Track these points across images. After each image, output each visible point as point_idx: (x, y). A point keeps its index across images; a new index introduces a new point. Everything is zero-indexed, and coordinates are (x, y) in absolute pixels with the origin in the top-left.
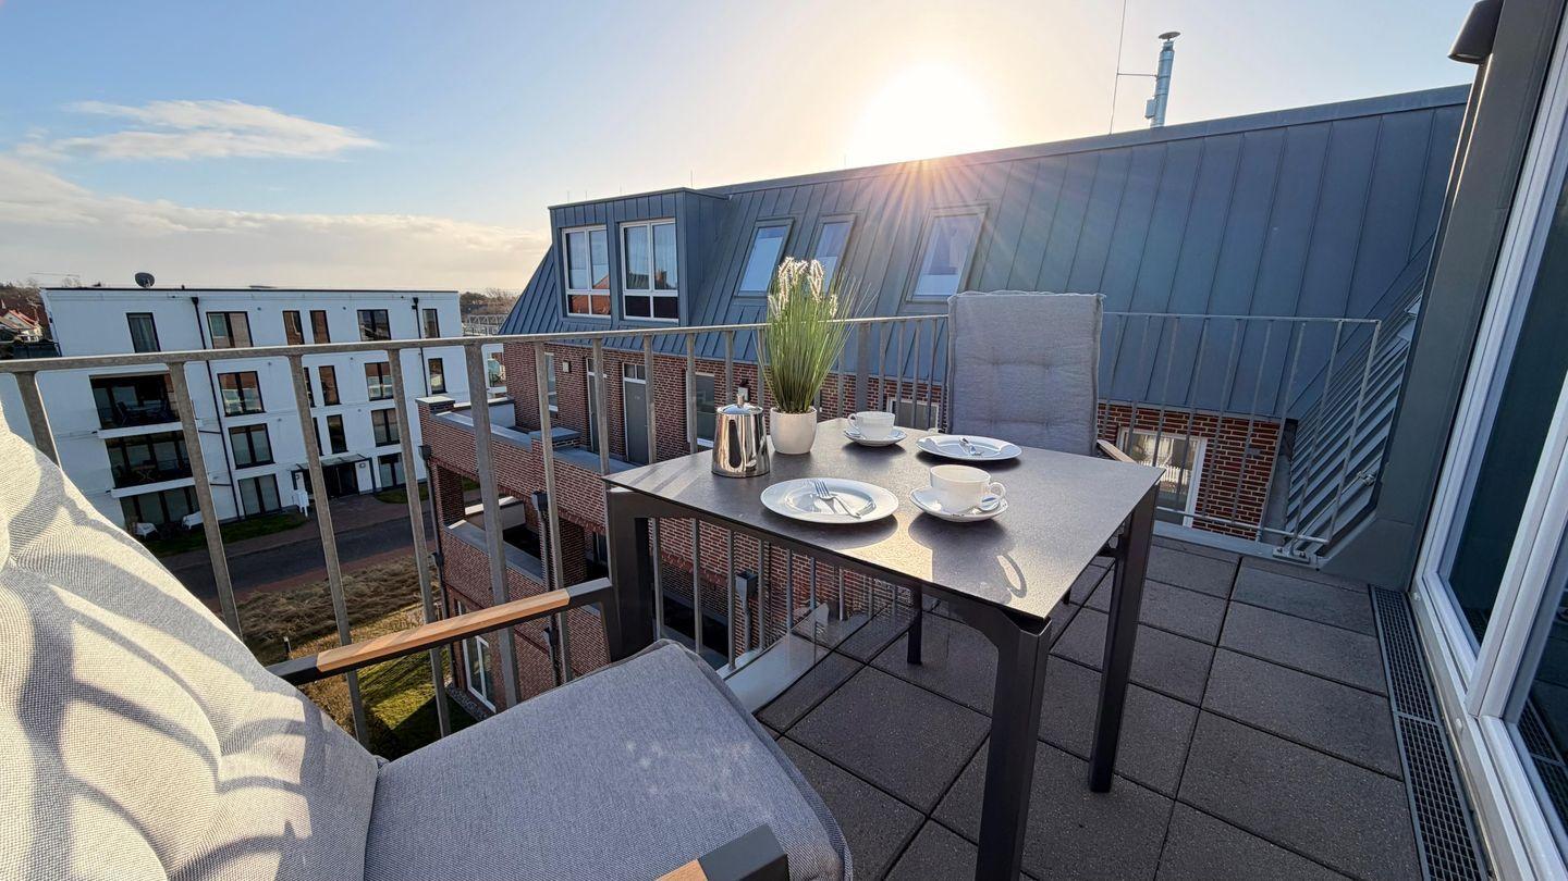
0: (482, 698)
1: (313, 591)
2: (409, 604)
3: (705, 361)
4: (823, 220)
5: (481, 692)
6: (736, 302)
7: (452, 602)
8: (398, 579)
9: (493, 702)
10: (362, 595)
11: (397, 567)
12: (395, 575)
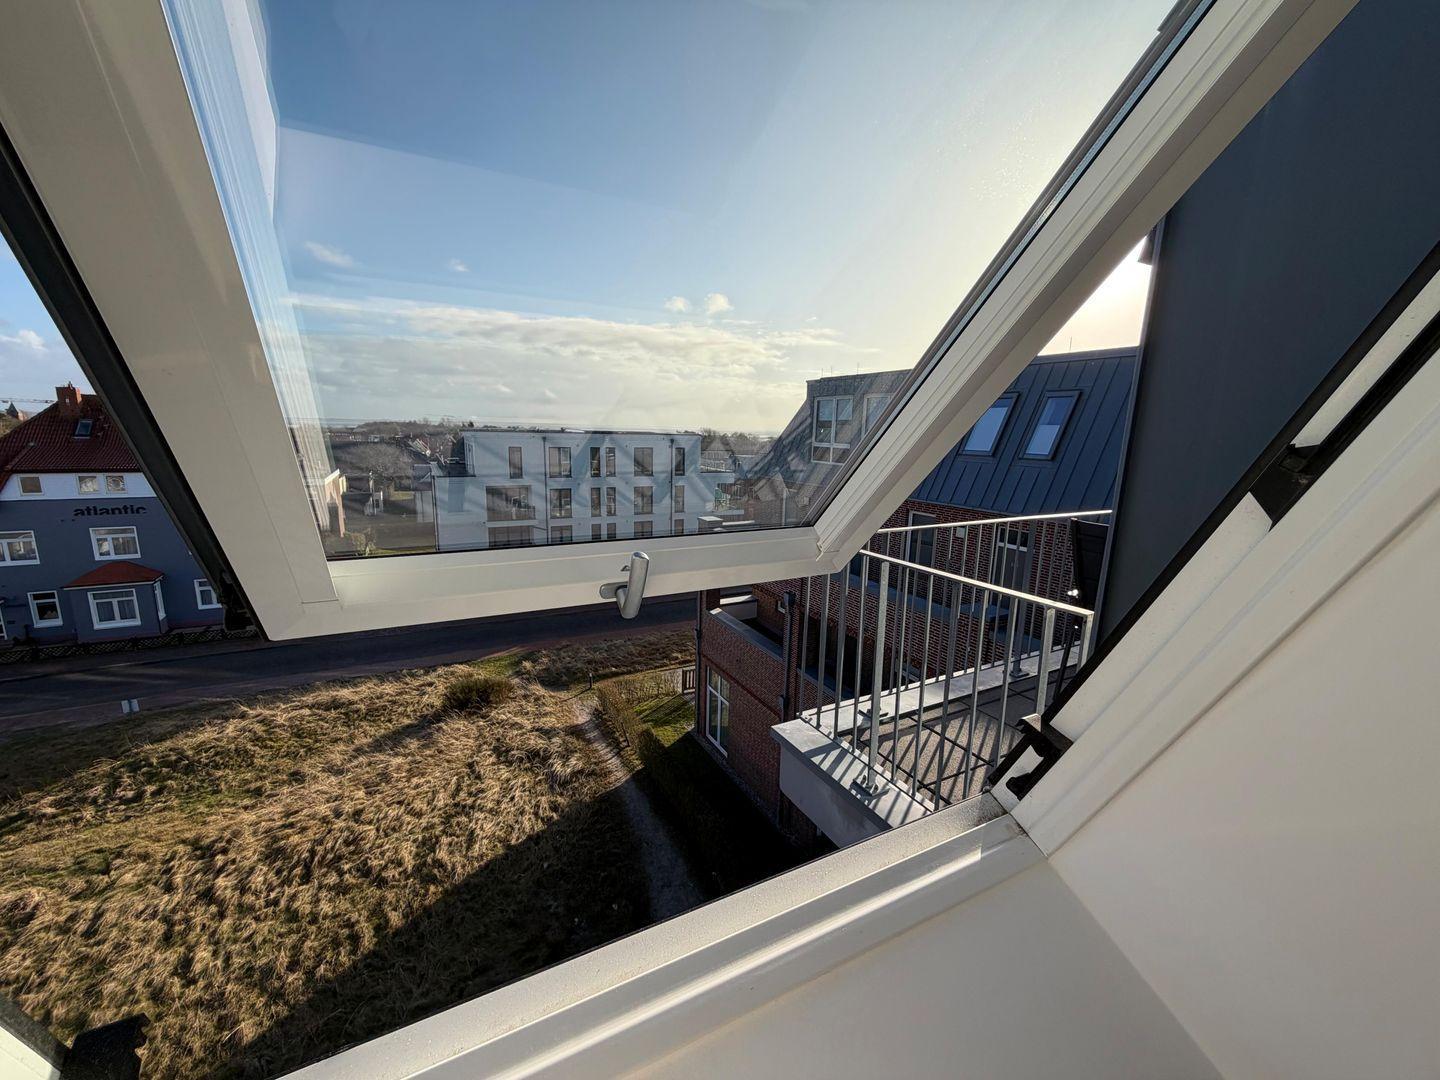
0: (717, 744)
1: (602, 646)
2: (662, 667)
3: (928, 504)
4: (1048, 394)
5: (716, 739)
6: (960, 459)
7: (703, 666)
8: (654, 647)
9: (725, 747)
10: (632, 654)
11: (652, 639)
12: (651, 644)
